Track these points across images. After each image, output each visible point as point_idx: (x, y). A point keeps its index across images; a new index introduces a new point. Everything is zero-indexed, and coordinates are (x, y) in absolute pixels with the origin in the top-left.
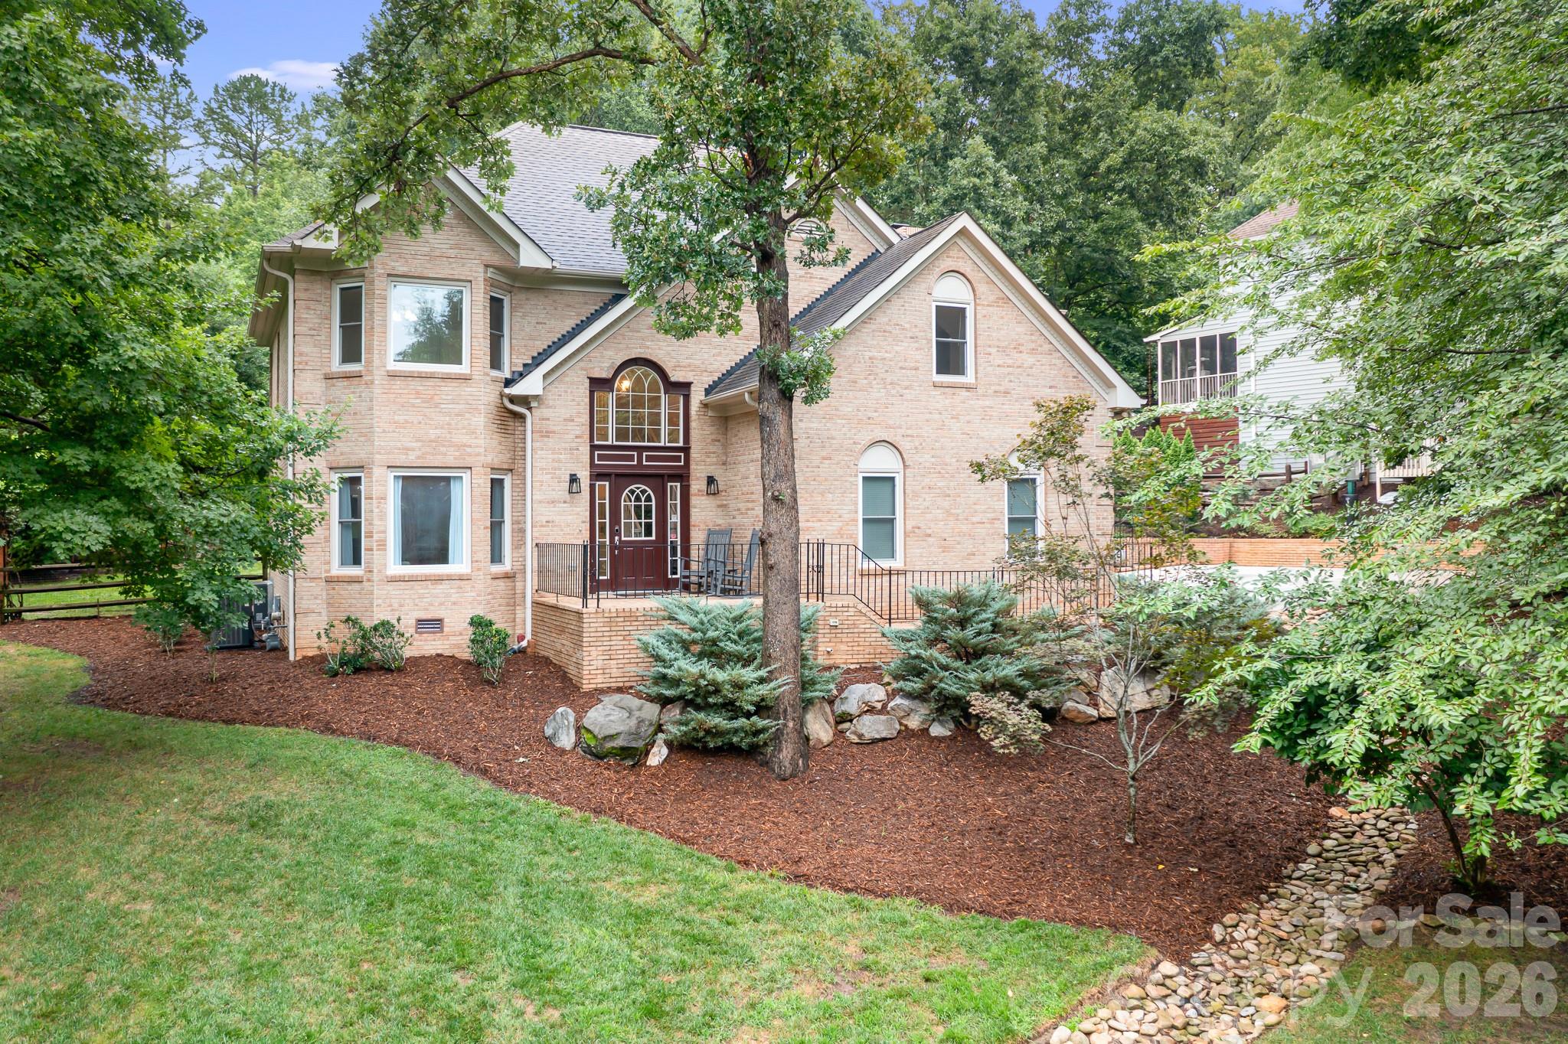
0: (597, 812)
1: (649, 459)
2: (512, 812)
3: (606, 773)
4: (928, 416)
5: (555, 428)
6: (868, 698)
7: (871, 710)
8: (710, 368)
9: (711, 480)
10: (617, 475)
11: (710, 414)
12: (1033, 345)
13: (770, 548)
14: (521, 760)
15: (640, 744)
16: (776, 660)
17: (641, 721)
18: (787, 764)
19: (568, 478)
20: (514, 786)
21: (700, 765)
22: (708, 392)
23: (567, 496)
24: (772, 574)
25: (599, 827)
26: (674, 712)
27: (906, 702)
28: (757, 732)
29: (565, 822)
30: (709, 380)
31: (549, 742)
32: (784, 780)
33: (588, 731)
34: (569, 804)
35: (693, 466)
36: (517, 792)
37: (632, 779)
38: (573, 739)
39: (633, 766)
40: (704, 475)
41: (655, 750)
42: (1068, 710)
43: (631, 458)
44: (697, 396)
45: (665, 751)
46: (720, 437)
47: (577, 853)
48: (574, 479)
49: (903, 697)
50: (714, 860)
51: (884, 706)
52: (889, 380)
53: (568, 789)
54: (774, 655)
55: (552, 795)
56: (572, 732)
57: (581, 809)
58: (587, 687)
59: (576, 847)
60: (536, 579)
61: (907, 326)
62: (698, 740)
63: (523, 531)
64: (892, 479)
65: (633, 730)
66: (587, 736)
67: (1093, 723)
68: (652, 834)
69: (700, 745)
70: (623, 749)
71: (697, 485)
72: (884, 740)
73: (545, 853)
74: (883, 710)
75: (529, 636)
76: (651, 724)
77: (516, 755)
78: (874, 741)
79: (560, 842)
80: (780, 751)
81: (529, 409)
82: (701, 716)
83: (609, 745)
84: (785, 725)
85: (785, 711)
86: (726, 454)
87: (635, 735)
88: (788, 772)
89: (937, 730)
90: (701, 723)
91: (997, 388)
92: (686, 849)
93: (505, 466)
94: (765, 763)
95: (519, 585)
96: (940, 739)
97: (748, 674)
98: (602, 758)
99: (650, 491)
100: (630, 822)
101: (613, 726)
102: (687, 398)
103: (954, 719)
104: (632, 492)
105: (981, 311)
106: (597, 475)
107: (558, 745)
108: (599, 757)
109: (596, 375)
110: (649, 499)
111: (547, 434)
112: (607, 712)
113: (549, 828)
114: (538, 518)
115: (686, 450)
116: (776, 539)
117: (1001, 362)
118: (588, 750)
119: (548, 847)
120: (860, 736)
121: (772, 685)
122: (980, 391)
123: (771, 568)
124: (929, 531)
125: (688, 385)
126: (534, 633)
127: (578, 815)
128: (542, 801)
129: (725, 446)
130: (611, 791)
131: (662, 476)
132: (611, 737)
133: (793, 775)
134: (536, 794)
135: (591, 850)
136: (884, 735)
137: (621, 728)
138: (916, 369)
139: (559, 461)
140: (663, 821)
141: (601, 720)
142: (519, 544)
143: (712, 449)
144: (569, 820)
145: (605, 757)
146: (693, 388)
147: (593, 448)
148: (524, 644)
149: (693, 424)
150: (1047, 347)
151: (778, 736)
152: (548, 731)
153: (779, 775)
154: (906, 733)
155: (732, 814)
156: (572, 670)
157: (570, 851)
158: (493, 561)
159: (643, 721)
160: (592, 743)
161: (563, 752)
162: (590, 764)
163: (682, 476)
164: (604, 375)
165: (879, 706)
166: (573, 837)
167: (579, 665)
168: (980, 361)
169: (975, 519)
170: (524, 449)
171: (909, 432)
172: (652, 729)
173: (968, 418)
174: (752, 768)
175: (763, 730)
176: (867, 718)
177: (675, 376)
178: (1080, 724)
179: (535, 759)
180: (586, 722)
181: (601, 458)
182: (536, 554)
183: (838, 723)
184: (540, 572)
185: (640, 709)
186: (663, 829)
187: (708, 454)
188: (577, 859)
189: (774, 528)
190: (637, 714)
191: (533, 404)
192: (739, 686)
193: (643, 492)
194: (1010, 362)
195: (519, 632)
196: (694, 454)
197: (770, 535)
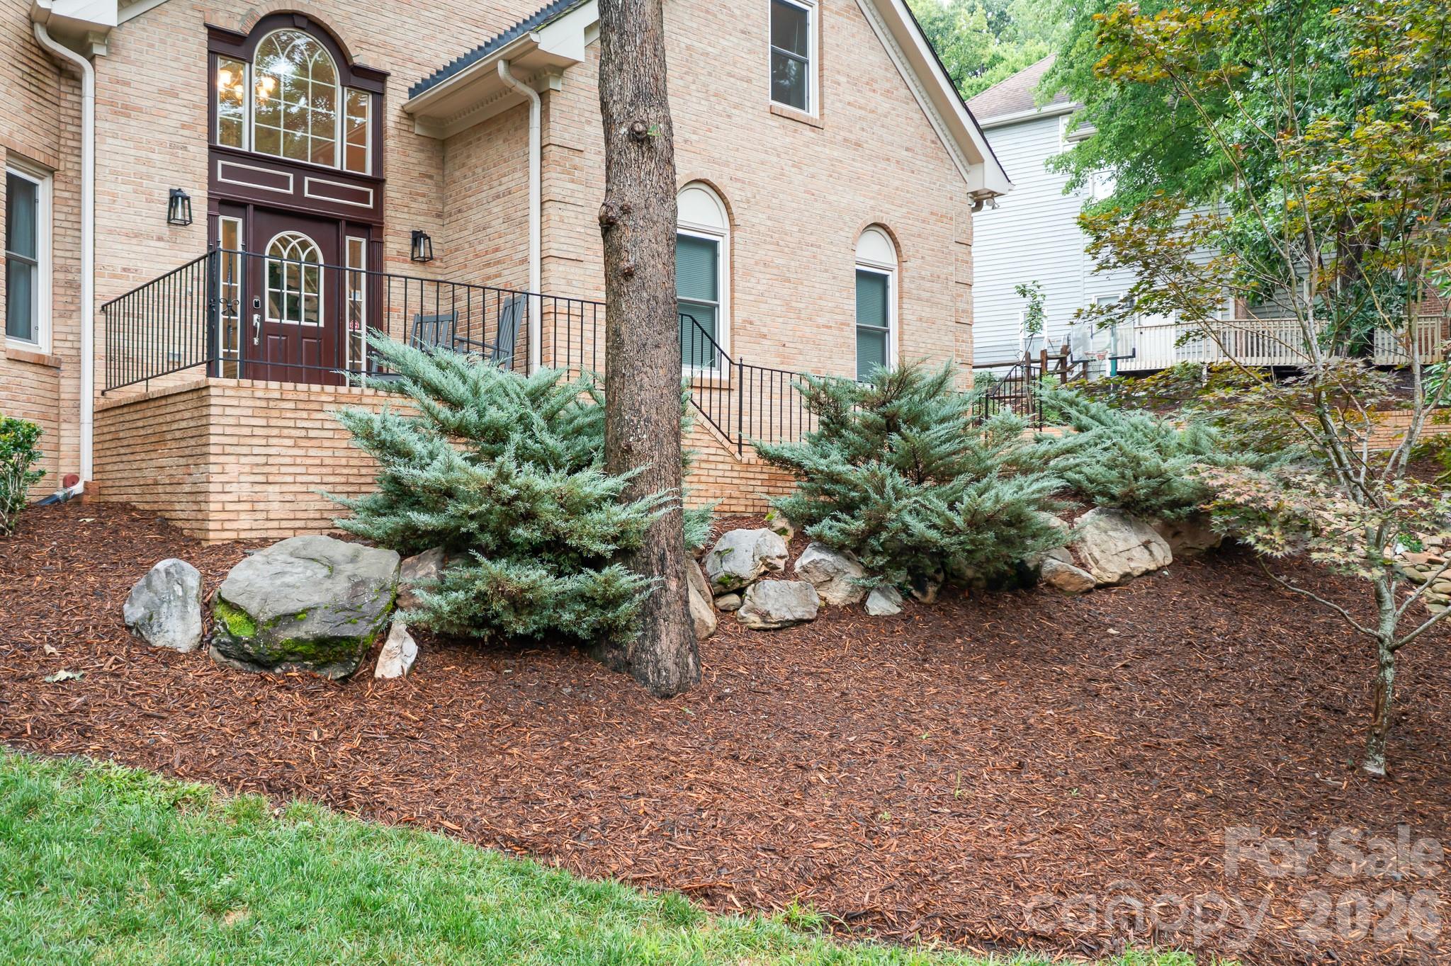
0: (279, 789)
1: (314, 188)
2: (29, 807)
3: (283, 696)
4: (763, 156)
5: (145, 103)
6: (765, 551)
7: (770, 571)
8: (419, 57)
9: (418, 237)
10: (259, 208)
11: (418, 130)
12: (888, 85)
13: (626, 236)
14: (62, 675)
15: (362, 630)
16: (642, 457)
17: (358, 585)
18: (670, 664)
19: (166, 197)
20: (41, 738)
21: (490, 675)
22: (413, 92)
23: (165, 230)
24: (629, 287)
25: (287, 831)
26: (427, 568)
27: (829, 558)
28: (612, 602)
29: (189, 823)
30: (417, 75)
31: (136, 634)
32: (668, 696)
33: (234, 608)
34: (196, 775)
35: (389, 212)
36: (45, 751)
37: (349, 707)
38: (195, 626)
39: (344, 680)
40: (408, 229)
41: (391, 644)
42: (1055, 572)
43: (283, 182)
44: (396, 99)
45: (411, 648)
46: (432, 171)
47: (237, 918)
48: (176, 198)
49: (818, 549)
50: (626, 894)
51: (789, 567)
52: (712, 88)
53: (190, 737)
54: (637, 447)
55: (151, 756)
56: (194, 611)
57: (230, 785)
58: (215, 537)
59: (233, 897)
60: (101, 371)
61: (737, 12)
62: (484, 623)
63: (75, 286)
64: (712, 246)
65: (344, 600)
66: (231, 619)
67: (1089, 591)
68: (439, 837)
69: (485, 633)
70: (321, 642)
71: (395, 244)
72: (799, 622)
73: (133, 927)
74: (788, 573)
75: (87, 475)
76: (383, 589)
77: (48, 664)
78: (786, 625)
79: (182, 887)
80: (656, 638)
81: (92, 59)
82: (497, 568)
83: (287, 635)
84: (665, 588)
85: (662, 559)
86: (443, 200)
87: (351, 610)
88: (674, 680)
89: (879, 605)
90: (496, 583)
91: (847, 135)
92: (536, 865)
93: (39, 157)
94: (626, 666)
95: (67, 384)
96: (889, 620)
97: (592, 482)
98: (269, 666)
99: (315, 246)
100: (371, 809)
101: (295, 594)
102: (379, 97)
103: (900, 588)
104: (285, 242)
105: (829, 20)
106: (223, 202)
107: (159, 642)
108: (262, 663)
109: (221, 22)
110: (312, 258)
111: (126, 110)
112: (278, 567)
113: (145, 846)
114: (107, 261)
115: (377, 182)
116: (637, 218)
117: (851, 99)
118: (237, 651)
119: (146, 908)
120: (764, 616)
121: (637, 505)
122: (828, 133)
123: (629, 275)
124: (764, 330)
125: (381, 77)
126: (98, 468)
127: (225, 801)
128: (119, 772)
129: (443, 186)
130: (302, 735)
131: (334, 221)
132: (291, 618)
133: (682, 687)
134: (103, 753)
135: (283, 902)
136: (799, 614)
137: (315, 599)
138: (749, 81)
139: (148, 163)
140: (450, 798)
141: (264, 584)
142: (68, 308)
143: (422, 189)
144: (201, 818)
145: (279, 662)
146: (390, 84)
147: (215, 151)
148: (78, 488)
149: (390, 143)
150: (904, 91)
151: (649, 611)
152: (134, 613)
153: (657, 688)
154: (828, 612)
155: (608, 772)
156: (182, 511)
157: (215, 910)
158: (11, 330)
159: (363, 582)
160: (246, 633)
161: (171, 656)
162: (241, 680)
163: (371, 226)
164: (235, 27)
165: (781, 564)
166: (219, 865)
167: (199, 496)
168: (827, 91)
169: (820, 321)
170: (78, 137)
171: (740, 174)
172: (386, 599)
173: (812, 170)
174: (598, 674)
175: (625, 596)
176: (770, 584)
177: (362, 58)
178: (1071, 594)
179: (99, 672)
180: (228, 589)
181: (227, 172)
182: (101, 326)
183: (716, 596)
184: (109, 359)
185: (354, 559)
186: (458, 819)
187: (413, 196)
188: (240, 936)
189: (632, 195)
190: (349, 569)
191: (98, 50)
192: (575, 507)
193: (304, 245)
194: (862, 101)
195: (66, 470)
196: (392, 191)
197: (626, 210)
